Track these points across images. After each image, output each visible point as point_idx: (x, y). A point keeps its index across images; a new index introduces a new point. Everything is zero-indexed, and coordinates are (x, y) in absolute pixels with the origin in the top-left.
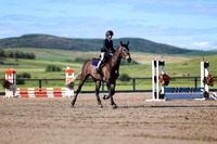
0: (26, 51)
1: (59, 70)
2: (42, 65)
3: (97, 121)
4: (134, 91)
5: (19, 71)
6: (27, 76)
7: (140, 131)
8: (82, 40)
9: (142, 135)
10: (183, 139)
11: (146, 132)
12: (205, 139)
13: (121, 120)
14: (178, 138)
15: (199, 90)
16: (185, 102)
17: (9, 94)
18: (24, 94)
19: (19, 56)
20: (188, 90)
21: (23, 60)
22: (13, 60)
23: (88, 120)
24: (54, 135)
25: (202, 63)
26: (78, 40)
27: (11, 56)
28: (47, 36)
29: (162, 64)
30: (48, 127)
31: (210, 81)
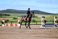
0: (8, 14)
1: (16, 19)
2: (12, 18)
3: (27, 32)
4: (37, 24)
5: (6, 19)
6: (8, 20)
7: (38, 35)
8: (23, 11)
9: (39, 36)
10: (50, 37)
11: (40, 35)
12: (56, 37)
13: (33, 32)
14: (48, 37)
15: (54, 24)
16: (50, 27)
17: (3, 25)
18: (7, 25)
19: (6, 15)
20: (51, 24)
21: (7, 16)
22: (4, 16)
23: (24, 32)
24: (15, 36)
25: (55, 17)
26: (21, 11)
27: (4, 15)
28: (13, 10)
29: (44, 17)
30: (14, 34)
31: (57, 22)
